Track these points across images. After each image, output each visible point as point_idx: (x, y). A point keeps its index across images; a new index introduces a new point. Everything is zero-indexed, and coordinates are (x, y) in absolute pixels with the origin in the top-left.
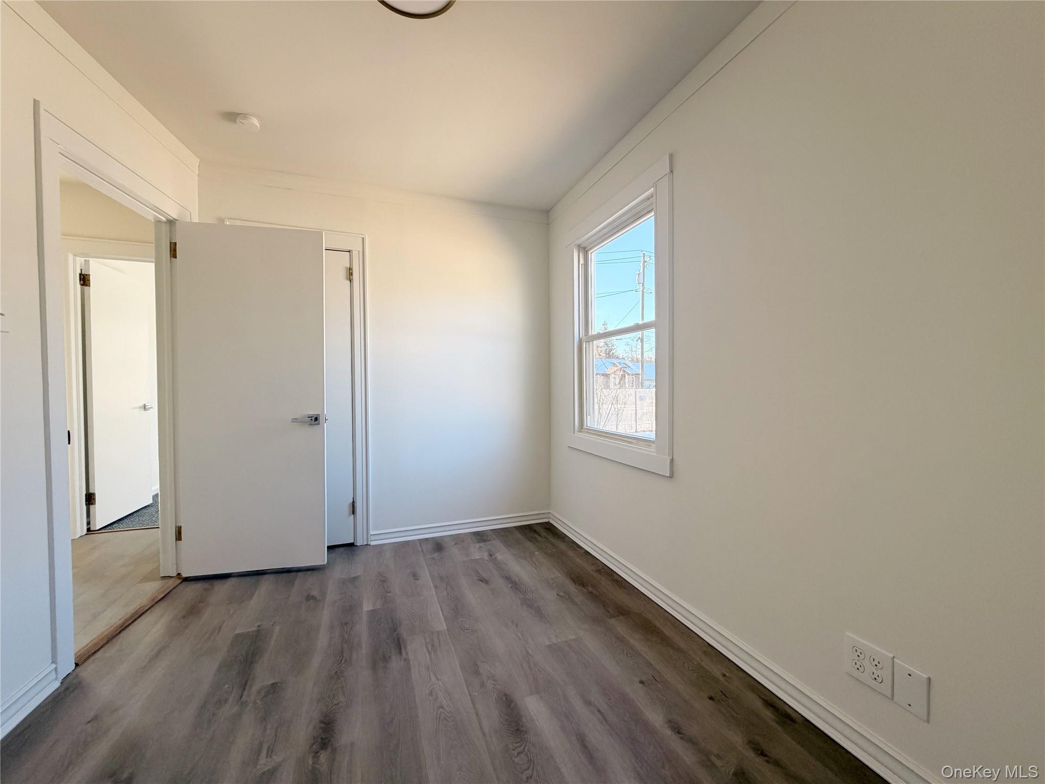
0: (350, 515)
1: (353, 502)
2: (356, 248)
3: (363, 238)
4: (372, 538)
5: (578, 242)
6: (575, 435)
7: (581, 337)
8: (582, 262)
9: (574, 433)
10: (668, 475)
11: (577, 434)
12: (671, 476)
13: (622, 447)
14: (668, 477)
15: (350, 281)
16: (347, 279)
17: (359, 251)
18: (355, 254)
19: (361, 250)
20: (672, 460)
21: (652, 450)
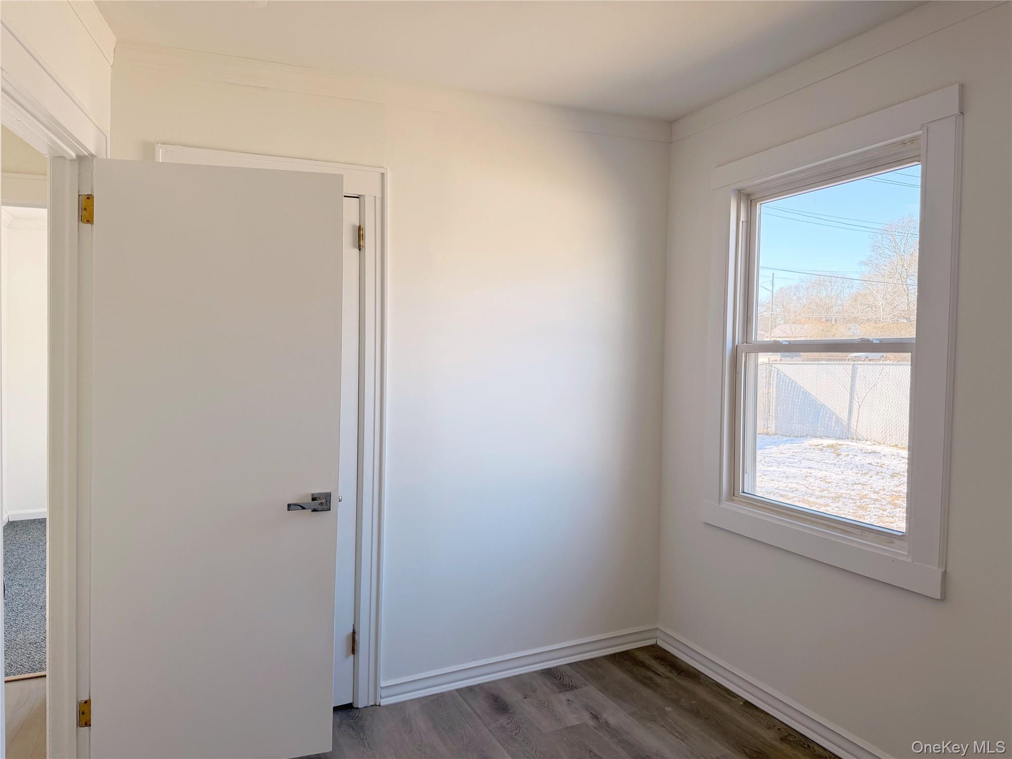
0: (347, 656)
1: (354, 633)
2: (370, 191)
3: (383, 174)
4: (384, 693)
5: (739, 186)
6: (722, 505)
7: (736, 344)
8: (743, 218)
9: (720, 502)
10: (939, 597)
11: (726, 505)
12: (944, 598)
13: (833, 539)
14: (938, 600)
15: (360, 250)
16: (354, 246)
17: (375, 197)
18: (368, 201)
19: (379, 196)
20: (945, 574)
21: (901, 552)
